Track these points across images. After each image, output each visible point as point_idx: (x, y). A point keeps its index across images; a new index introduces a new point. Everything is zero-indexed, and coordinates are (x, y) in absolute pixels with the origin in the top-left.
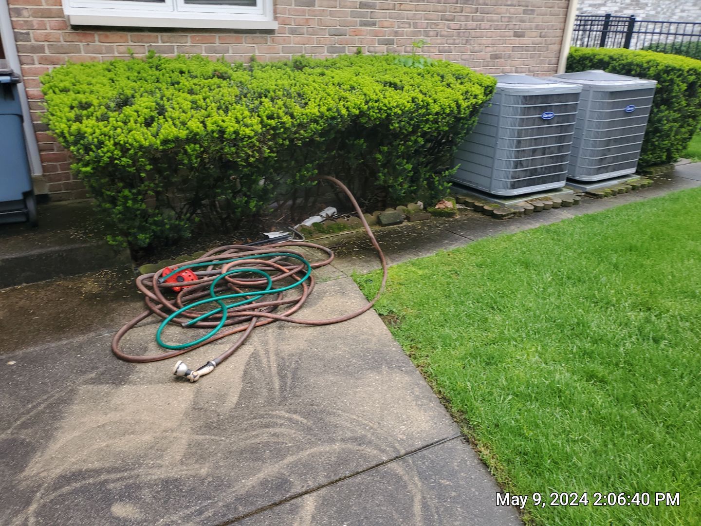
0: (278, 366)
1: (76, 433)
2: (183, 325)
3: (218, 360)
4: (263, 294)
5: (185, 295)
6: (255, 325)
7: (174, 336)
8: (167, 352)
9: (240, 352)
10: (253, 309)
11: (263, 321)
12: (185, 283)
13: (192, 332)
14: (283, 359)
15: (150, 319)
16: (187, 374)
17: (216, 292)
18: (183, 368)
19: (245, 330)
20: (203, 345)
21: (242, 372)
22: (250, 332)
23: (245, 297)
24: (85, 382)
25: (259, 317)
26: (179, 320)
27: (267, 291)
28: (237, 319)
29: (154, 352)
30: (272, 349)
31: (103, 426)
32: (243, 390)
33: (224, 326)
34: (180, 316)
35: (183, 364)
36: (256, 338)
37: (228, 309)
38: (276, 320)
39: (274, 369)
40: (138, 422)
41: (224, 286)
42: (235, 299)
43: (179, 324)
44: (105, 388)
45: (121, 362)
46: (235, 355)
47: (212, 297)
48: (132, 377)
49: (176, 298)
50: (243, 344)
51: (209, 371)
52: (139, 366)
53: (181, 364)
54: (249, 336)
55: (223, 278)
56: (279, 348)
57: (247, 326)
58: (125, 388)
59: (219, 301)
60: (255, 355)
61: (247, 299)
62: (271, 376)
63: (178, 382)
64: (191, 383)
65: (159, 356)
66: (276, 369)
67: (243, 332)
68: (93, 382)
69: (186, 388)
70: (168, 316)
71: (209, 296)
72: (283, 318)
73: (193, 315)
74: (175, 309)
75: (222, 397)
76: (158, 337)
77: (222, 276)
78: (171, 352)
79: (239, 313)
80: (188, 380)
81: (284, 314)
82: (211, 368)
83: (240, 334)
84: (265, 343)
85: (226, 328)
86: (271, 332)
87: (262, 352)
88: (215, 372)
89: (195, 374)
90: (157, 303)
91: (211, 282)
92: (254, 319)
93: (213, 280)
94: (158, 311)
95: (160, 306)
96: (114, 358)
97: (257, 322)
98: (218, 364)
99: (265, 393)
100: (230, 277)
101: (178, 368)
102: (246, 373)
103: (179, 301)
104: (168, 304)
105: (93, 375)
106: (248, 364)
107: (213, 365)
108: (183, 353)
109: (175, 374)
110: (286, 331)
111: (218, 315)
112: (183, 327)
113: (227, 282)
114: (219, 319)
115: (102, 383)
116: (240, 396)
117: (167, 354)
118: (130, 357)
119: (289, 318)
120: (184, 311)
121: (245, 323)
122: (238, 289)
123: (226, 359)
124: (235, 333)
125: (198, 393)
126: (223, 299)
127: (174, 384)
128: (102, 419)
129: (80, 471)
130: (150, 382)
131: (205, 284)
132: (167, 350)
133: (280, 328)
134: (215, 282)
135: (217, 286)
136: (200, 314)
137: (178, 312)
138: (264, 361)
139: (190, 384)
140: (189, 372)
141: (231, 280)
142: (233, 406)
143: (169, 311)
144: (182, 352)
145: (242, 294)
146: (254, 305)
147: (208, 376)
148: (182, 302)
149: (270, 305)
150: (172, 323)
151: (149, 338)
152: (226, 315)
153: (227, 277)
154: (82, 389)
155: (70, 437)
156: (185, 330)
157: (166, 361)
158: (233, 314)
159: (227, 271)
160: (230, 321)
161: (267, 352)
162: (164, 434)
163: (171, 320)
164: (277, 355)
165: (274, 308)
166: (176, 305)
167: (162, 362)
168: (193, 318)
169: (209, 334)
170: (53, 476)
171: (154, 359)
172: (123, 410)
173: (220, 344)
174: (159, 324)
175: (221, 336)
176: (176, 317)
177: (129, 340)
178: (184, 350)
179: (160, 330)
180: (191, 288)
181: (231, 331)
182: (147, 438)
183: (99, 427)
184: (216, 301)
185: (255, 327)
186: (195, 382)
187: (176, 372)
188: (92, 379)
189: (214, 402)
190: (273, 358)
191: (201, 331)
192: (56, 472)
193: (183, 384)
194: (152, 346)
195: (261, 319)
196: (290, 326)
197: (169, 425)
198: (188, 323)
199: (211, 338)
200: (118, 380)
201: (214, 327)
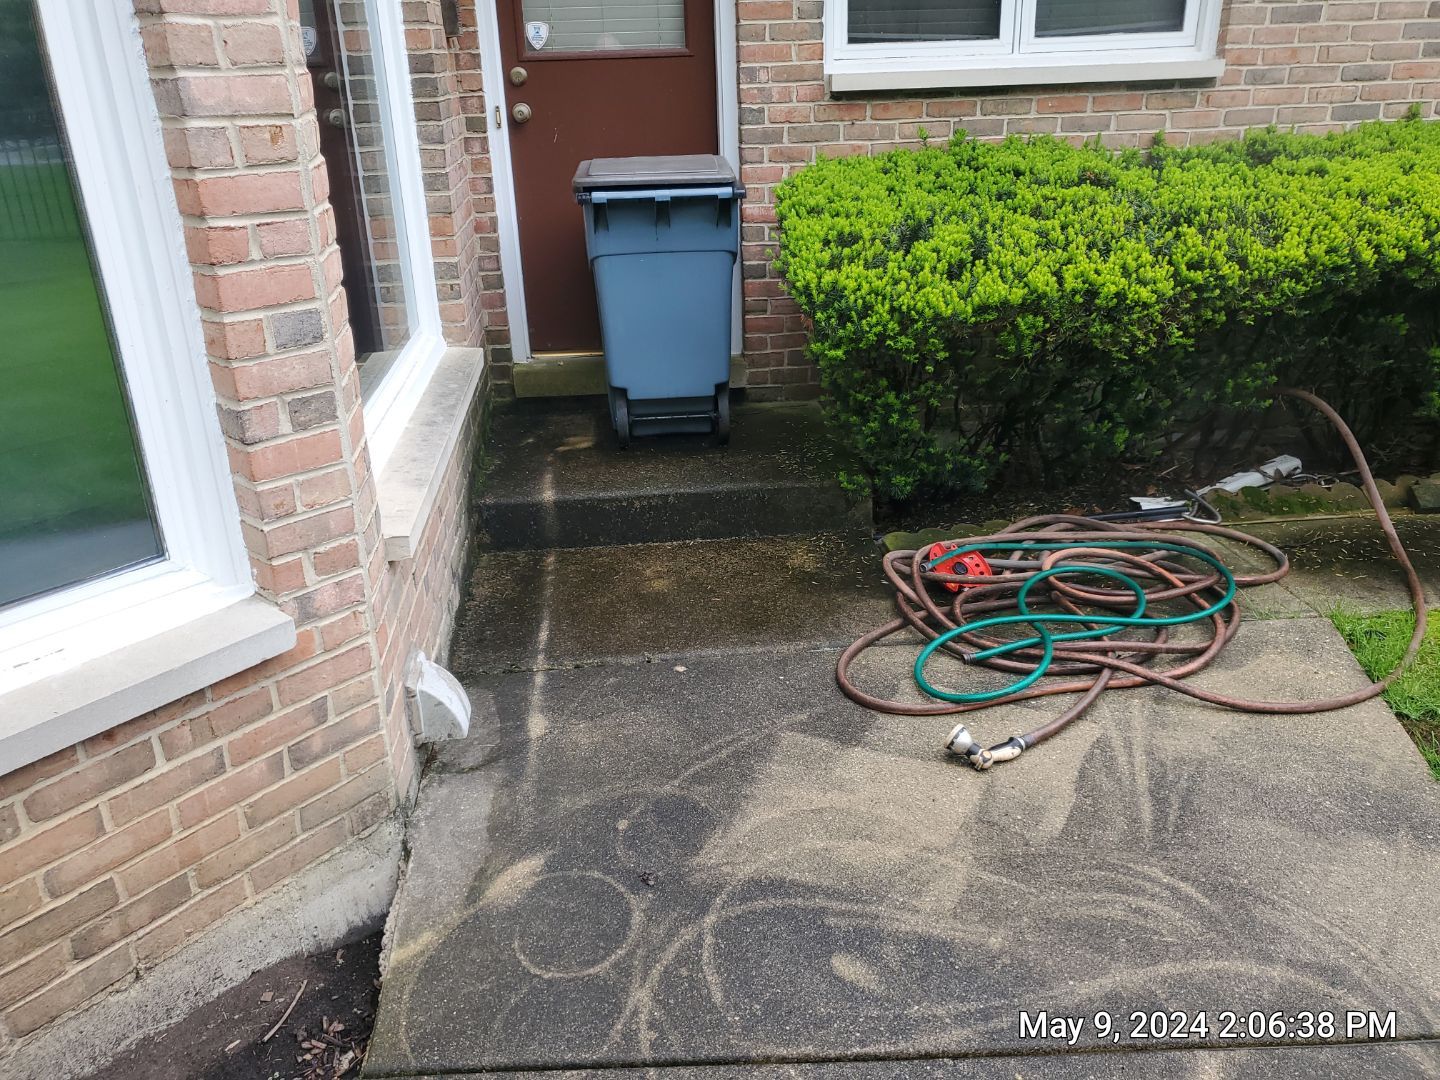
0: (1151, 776)
1: (776, 814)
2: (966, 657)
3: (1031, 738)
4: (1127, 625)
5: (966, 601)
6: (1107, 683)
7: (946, 674)
8: (932, 702)
9: (1072, 732)
10: (1104, 652)
11: (1123, 679)
12: (970, 577)
13: (978, 675)
14: (1162, 765)
15: (902, 635)
16: (970, 753)
17: (1029, 605)
18: (965, 740)
19: (1086, 690)
20: (1000, 704)
21: (1076, 773)
22: (1097, 696)
23: (1087, 625)
24: (791, 727)
25: (1115, 669)
26: (958, 647)
27: (1135, 619)
28: (1069, 666)
29: (908, 699)
30: (1139, 738)
31: (820, 811)
32: (1076, 808)
33: (1046, 674)
34: (959, 639)
35: (965, 733)
36: (1107, 709)
37: (1054, 641)
38: (1150, 682)
39: (1143, 781)
40: (878, 820)
41: (1045, 595)
42: (1064, 626)
43: (959, 656)
44: (823, 745)
45: (850, 704)
46: (1063, 735)
47: (1021, 614)
48: (871, 736)
49: (951, 604)
50: (1080, 716)
51: (1011, 756)
52: (882, 718)
53: (962, 730)
54: (1092, 705)
55: (1045, 580)
56: (1154, 741)
57: (1090, 683)
58: (857, 753)
59: (1038, 624)
60: (1102, 744)
61: (1090, 629)
62: (1133, 793)
63: (952, 763)
64: (977, 770)
65: (919, 707)
66: (1146, 782)
67: (1081, 694)
68: (804, 728)
69: (966, 778)
70: (937, 635)
71: (1014, 609)
72: (1168, 681)
73: (983, 642)
74: (950, 624)
75: (1034, 813)
76: (918, 672)
77: (1042, 575)
78: (940, 705)
79: (1077, 655)
80: (972, 765)
81: (1168, 674)
82: (1017, 751)
83: (1074, 696)
84: (1125, 726)
85: (1047, 680)
86: (1138, 705)
87: (1117, 743)
88: (1023, 760)
89: (987, 755)
90: (917, 608)
91: (1018, 584)
92: (1106, 673)
93: (1025, 580)
94: (920, 623)
95: (922, 613)
96: (840, 695)
97: (1110, 679)
98: (1029, 746)
99: (1121, 823)
100: (1061, 579)
101: (956, 737)
102: (1083, 775)
103: (958, 611)
104: (938, 612)
105: (803, 717)
106: (1089, 758)
107: (1021, 747)
108: (963, 712)
109: (948, 748)
110: (1171, 710)
111: (1033, 652)
112: (965, 662)
113: (1051, 587)
114: (1038, 659)
115: (820, 735)
116: (1070, 818)
117: (934, 706)
118: (869, 698)
119: (1181, 684)
120: (966, 632)
121: (1084, 677)
122: (1072, 606)
123: (1044, 739)
124: (1064, 692)
125: (989, 792)
126: (1044, 621)
127: (945, 765)
128: (819, 800)
129: (782, 881)
130: (901, 753)
131: (1007, 585)
132: (934, 699)
133: (1159, 700)
134: (1029, 584)
135: (1031, 592)
136: (998, 642)
137: (957, 631)
138: (1122, 759)
139: (973, 773)
140: (974, 749)
141: (1061, 585)
142: (1056, 834)
143: (940, 628)
144: (961, 708)
145: (1082, 617)
146: (1106, 643)
147: (1008, 765)
148: (963, 614)
149: (1140, 650)
150: (944, 649)
151: (901, 670)
152: (1050, 653)
153: (1052, 579)
154: (788, 738)
155: (766, 816)
156: (968, 669)
157: (930, 719)
158: (1064, 654)
159: (1052, 568)
160: (1055, 667)
161: (1128, 745)
162: (925, 855)
163: (943, 645)
164: (1149, 753)
165: (1148, 658)
166: (951, 615)
167: (923, 719)
168: (984, 648)
169: (1013, 685)
170: (741, 875)
171: (910, 710)
172: (852, 791)
173: (1033, 707)
174: (920, 647)
175: (1036, 693)
176: (953, 639)
177: (865, 667)
178: (967, 706)
179: (922, 658)
180: (979, 589)
181: (1056, 688)
182: (895, 853)
183: (812, 811)
184: (1031, 622)
185: (1106, 688)
186: (983, 770)
187: (952, 743)
188: (802, 723)
189: (1019, 817)
190: (1140, 758)
191: (998, 675)
192: (746, 871)
193: (962, 770)
194: (906, 685)
195: (1119, 675)
196: (1180, 701)
197: (935, 839)
198: (975, 656)
199: (1018, 695)
200: (847, 736)
201: (1028, 673)
